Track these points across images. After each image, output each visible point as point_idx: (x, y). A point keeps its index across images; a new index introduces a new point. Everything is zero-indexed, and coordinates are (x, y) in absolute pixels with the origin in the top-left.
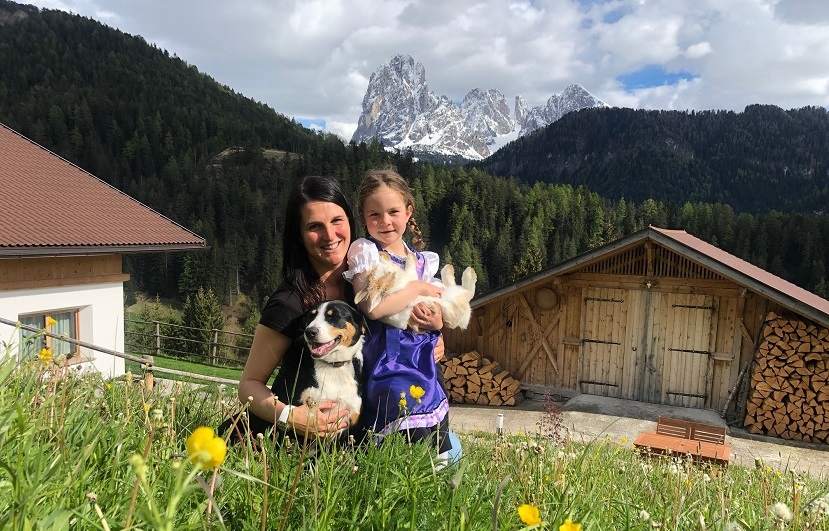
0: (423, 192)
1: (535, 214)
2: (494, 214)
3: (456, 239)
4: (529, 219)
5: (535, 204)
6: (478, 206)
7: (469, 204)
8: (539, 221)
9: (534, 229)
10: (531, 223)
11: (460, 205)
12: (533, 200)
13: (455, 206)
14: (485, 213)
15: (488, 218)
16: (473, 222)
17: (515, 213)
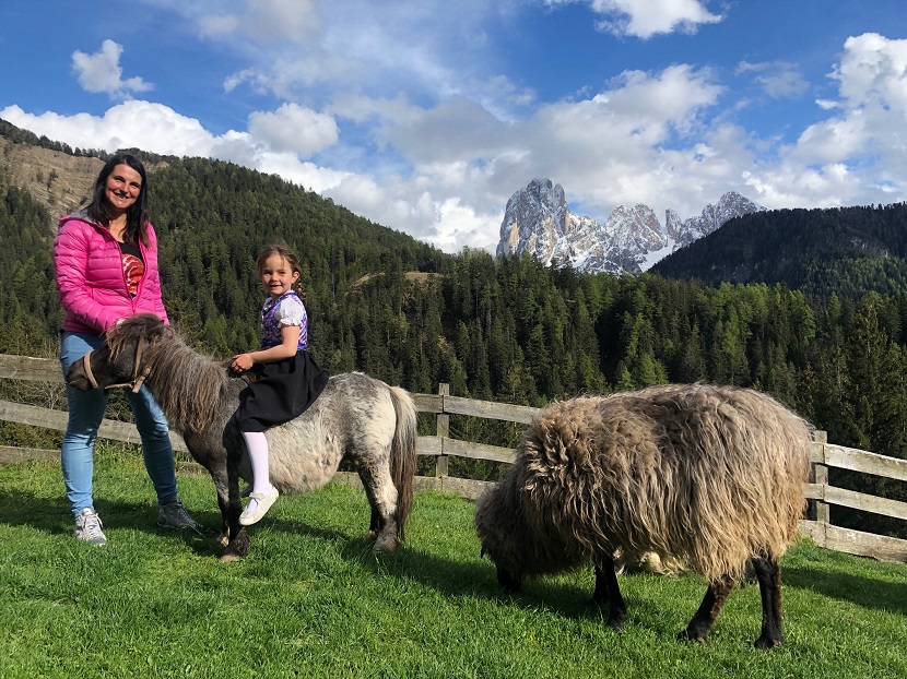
0: (587, 302)
1: (726, 318)
2: (675, 321)
3: (632, 351)
4: (720, 324)
5: (724, 307)
6: (654, 313)
7: (644, 313)
8: (733, 325)
9: (729, 334)
10: (724, 329)
11: (634, 314)
12: (722, 302)
13: (628, 315)
14: (664, 320)
15: (669, 327)
16: (651, 332)
17: (701, 318)
